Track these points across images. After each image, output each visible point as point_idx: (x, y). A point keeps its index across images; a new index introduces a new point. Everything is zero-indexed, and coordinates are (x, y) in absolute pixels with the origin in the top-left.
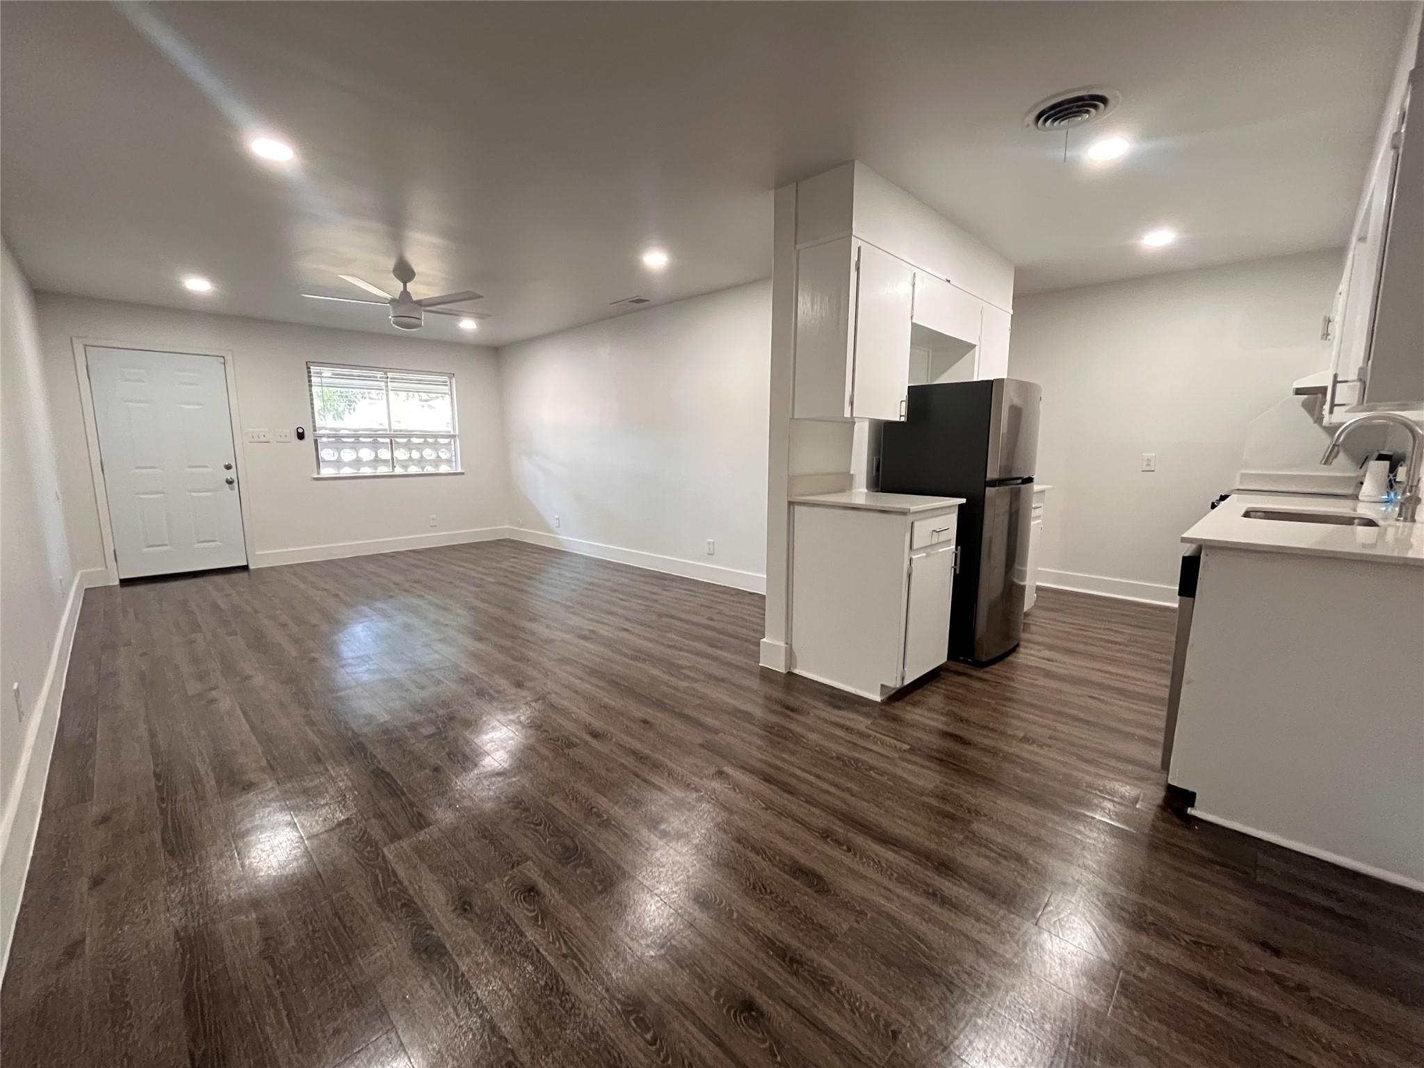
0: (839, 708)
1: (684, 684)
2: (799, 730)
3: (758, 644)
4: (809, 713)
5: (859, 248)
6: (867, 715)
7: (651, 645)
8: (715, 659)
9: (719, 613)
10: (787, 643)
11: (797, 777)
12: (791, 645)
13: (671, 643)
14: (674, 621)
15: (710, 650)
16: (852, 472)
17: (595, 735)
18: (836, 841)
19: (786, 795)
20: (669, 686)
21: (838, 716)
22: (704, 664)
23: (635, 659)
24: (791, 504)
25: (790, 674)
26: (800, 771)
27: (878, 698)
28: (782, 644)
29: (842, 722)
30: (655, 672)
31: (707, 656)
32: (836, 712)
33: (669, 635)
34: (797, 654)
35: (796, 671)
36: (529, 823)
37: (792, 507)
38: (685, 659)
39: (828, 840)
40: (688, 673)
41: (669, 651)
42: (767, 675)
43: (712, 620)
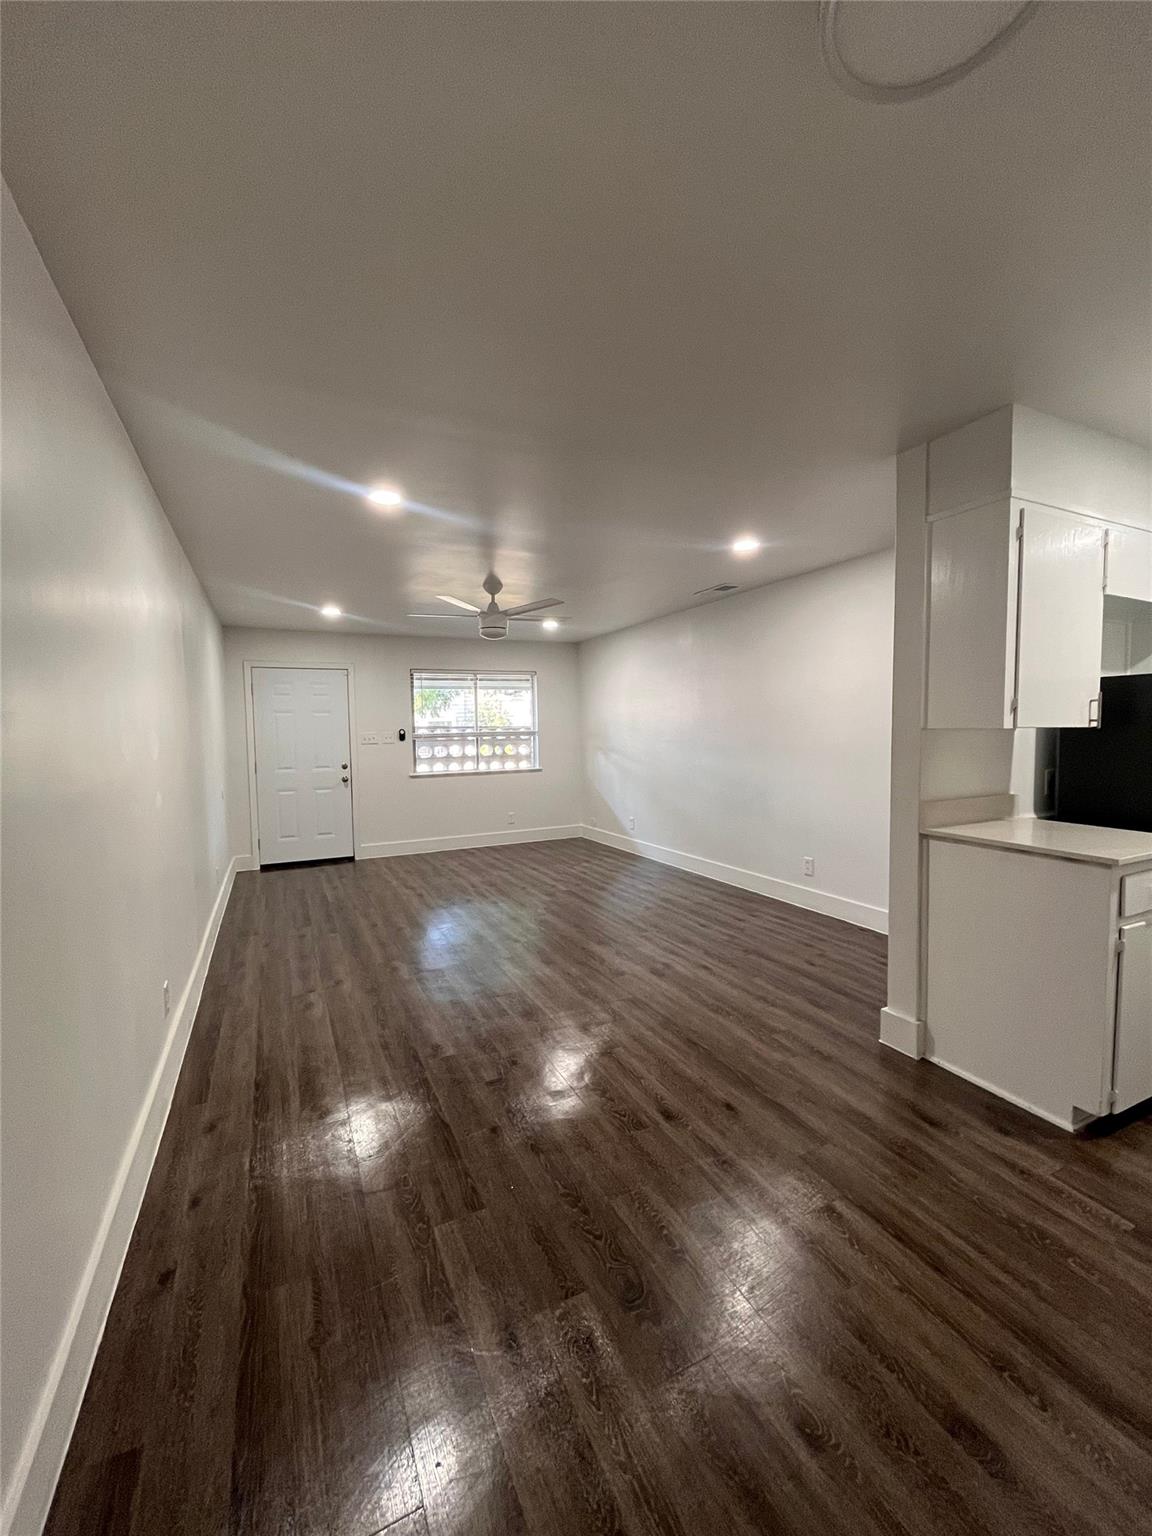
0: (1007, 1133)
1: (777, 1056)
2: (943, 1158)
3: (879, 1010)
4: (957, 1133)
5: (1022, 512)
6: (1054, 1154)
7: (735, 992)
8: (819, 1024)
9: (821, 955)
10: (919, 1020)
11: (945, 1243)
12: (925, 1023)
13: (760, 993)
14: (763, 961)
15: (811, 1010)
16: (1012, 793)
17: (668, 1116)
18: (1018, 1381)
19: (930, 1272)
20: (758, 1056)
21: (1005, 1147)
22: (805, 1030)
23: (717, 1010)
24: (924, 837)
25: (924, 1062)
26: (949, 1233)
27: (1068, 1126)
28: (913, 1020)
29: (1010, 1156)
30: (740, 1033)
31: (809, 1019)
32: (999, 1137)
33: (757, 981)
34: (935, 1036)
35: (935, 1060)
36: (588, 1232)
37: (925, 841)
38: (779, 1019)
39: (1006, 1374)
40: (784, 1041)
41: (759, 1005)
42: (890, 1058)
43: (812, 965)
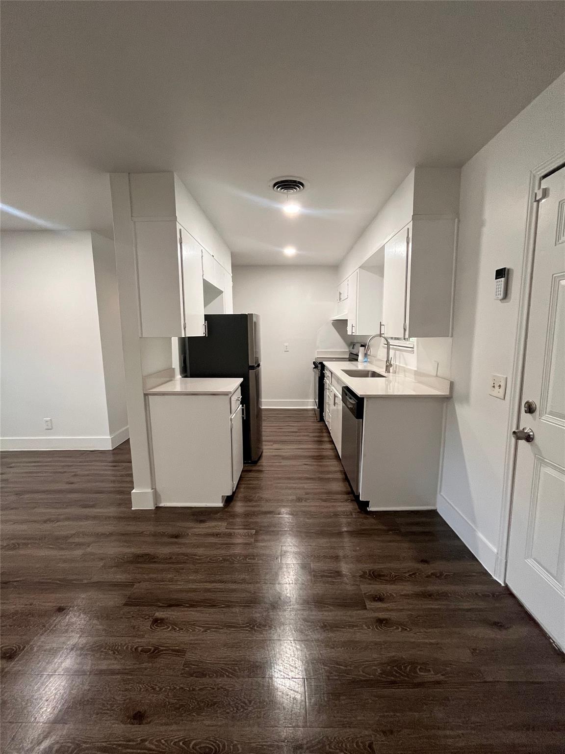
0: (202, 521)
1: (78, 552)
2: (189, 551)
3: (130, 493)
4: (188, 534)
5: (180, 230)
6: (221, 519)
7: (24, 527)
8: (95, 518)
9: (75, 475)
10: (152, 489)
11: (209, 590)
12: (155, 489)
13: (45, 518)
14: (36, 496)
15: (87, 511)
16: (173, 367)
19: (212, 610)
20: (65, 561)
21: (206, 528)
22: (88, 526)
23: (14, 547)
24: (146, 395)
25: (158, 508)
26: (208, 584)
27: (221, 505)
28: (150, 490)
29: (210, 531)
30: (43, 553)
31: (87, 518)
32: (202, 525)
33: (37, 510)
34: (160, 493)
35: (162, 505)
37: (147, 397)
38: (65, 528)
40: (77, 540)
41: (48, 526)
42: (141, 516)
43: (72, 483)
